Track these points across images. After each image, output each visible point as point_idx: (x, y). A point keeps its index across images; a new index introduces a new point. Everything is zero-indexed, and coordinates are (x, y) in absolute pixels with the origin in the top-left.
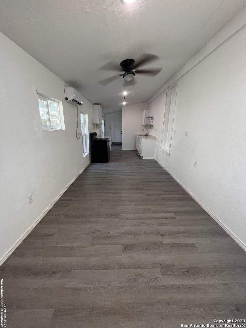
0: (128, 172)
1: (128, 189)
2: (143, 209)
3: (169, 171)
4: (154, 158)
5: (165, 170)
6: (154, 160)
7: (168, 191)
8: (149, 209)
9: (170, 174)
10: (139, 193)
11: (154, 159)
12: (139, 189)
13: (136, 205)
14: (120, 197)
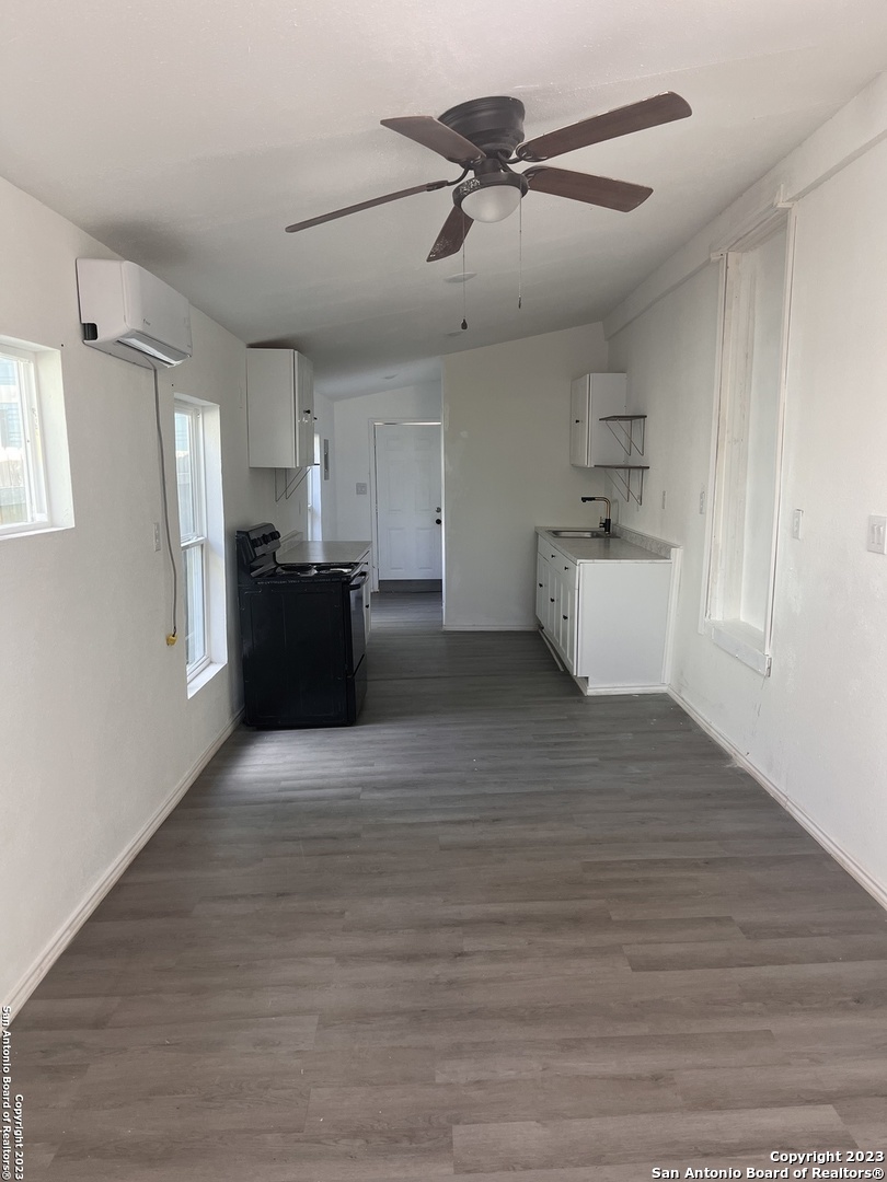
0: (498, 790)
1: (500, 922)
2: (614, 1078)
3: (776, 783)
4: (664, 689)
5: (745, 776)
6: (663, 699)
7: (780, 935)
8: (657, 1079)
9: (782, 801)
10: (578, 953)
11: (665, 695)
12: (576, 921)
13: (568, 1046)
14: (451, 983)
